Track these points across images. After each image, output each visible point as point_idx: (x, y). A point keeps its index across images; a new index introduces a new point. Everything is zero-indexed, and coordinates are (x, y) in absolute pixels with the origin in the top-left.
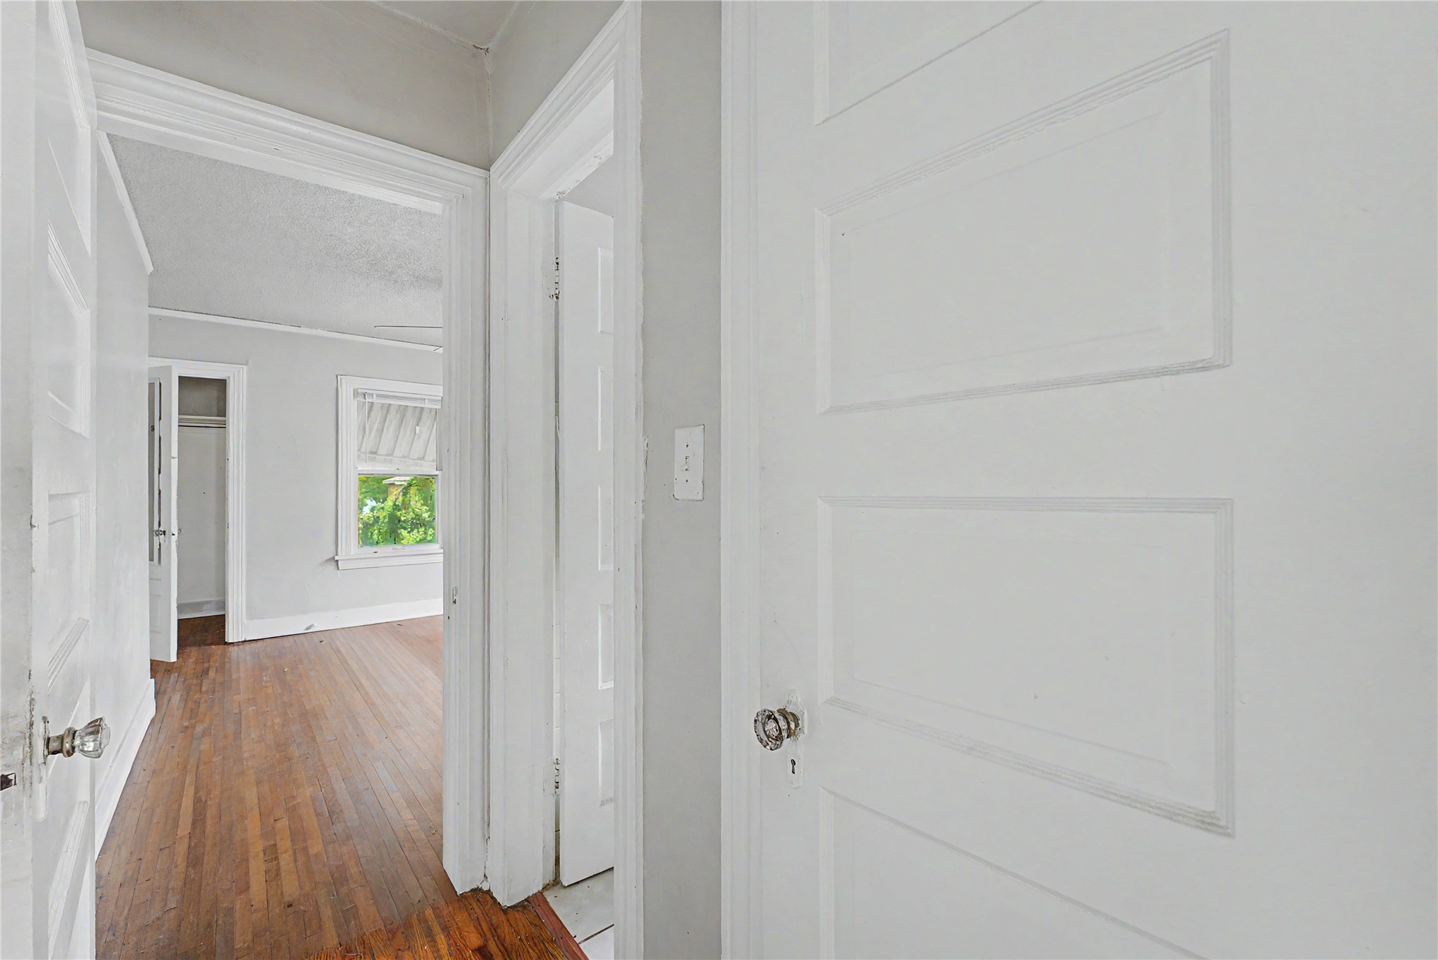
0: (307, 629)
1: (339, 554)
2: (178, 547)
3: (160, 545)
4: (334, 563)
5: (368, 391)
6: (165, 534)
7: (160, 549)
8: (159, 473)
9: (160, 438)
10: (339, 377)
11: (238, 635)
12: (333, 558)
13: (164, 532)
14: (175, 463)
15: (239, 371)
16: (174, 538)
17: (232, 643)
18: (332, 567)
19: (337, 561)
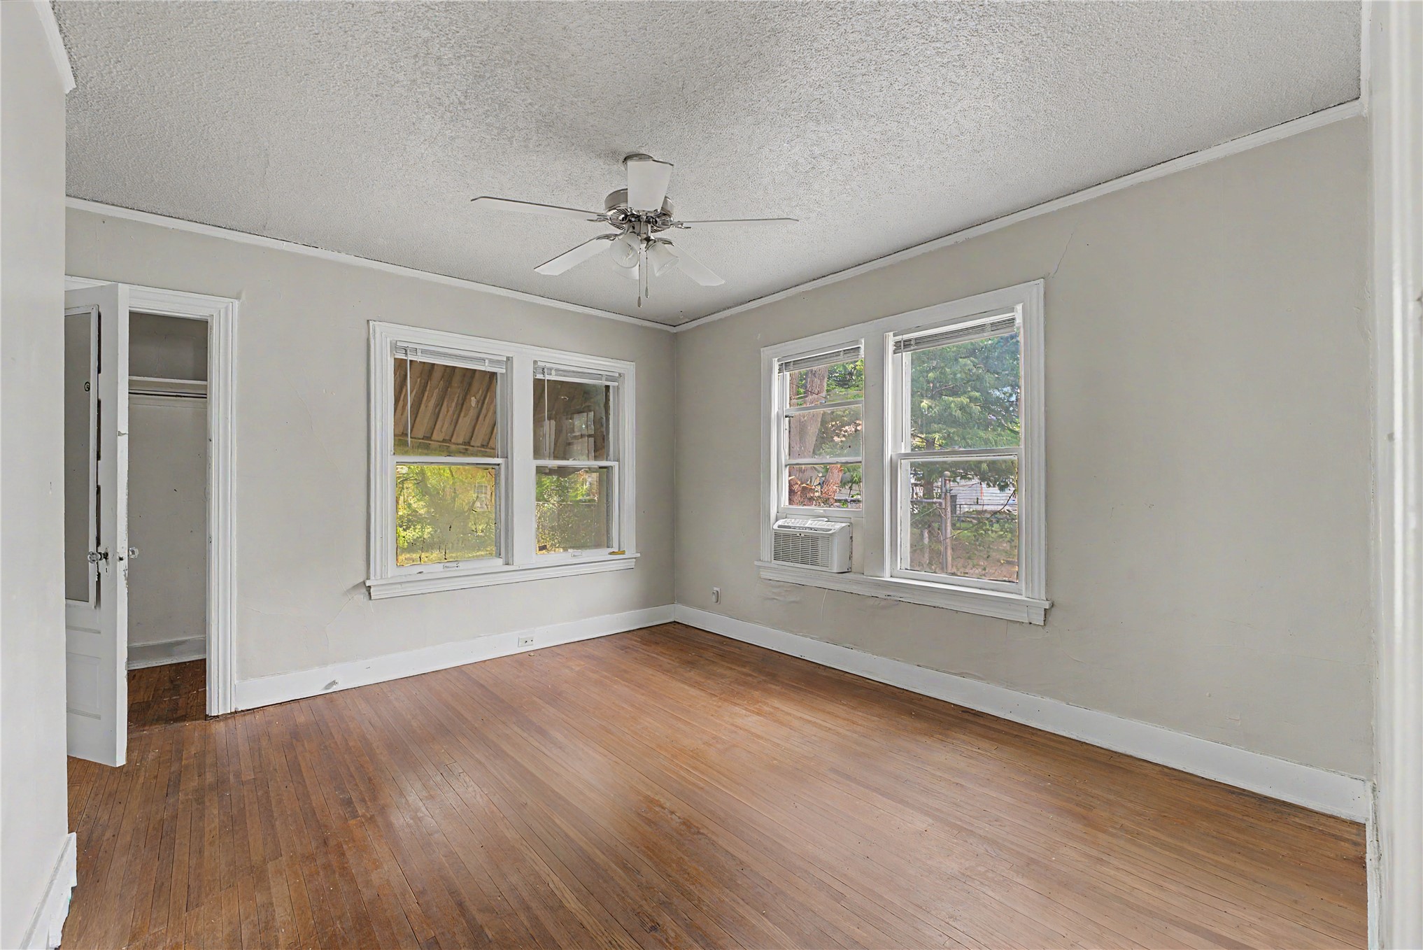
0: (327, 688)
1: (372, 577)
2: (130, 580)
3: (99, 575)
4: (364, 590)
5: (411, 345)
6: (106, 558)
7: (98, 583)
8: (98, 458)
9: (99, 402)
10: (371, 323)
11: (225, 704)
12: (364, 583)
13: (106, 556)
14: (123, 443)
15: (227, 308)
16: (122, 566)
17: (218, 716)
18: (360, 596)
19: (370, 587)
